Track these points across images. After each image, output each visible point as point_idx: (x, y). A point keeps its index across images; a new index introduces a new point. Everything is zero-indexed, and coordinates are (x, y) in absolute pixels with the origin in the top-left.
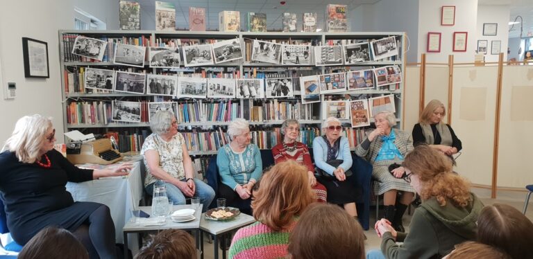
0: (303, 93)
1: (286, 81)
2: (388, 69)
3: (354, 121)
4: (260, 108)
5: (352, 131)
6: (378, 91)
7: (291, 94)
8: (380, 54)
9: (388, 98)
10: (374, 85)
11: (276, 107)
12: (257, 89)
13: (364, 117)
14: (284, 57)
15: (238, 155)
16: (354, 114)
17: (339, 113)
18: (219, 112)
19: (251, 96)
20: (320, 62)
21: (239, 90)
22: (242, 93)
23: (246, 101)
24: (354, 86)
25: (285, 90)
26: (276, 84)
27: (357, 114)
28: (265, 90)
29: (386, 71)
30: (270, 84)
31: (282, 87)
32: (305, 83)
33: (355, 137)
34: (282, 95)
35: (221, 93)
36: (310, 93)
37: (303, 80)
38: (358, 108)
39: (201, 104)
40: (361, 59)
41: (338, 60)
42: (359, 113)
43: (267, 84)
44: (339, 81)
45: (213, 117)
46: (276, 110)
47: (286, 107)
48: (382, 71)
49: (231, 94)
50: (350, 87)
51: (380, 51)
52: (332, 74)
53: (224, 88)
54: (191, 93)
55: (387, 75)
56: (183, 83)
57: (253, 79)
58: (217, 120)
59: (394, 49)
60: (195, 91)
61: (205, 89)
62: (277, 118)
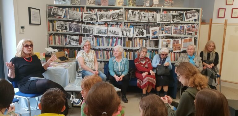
0: (151, 35)
1: (143, 29)
2: (192, 25)
3: (174, 49)
4: (131, 42)
5: (173, 54)
6: (186, 36)
7: (145, 35)
8: (189, 18)
9: (191, 39)
10: (184, 33)
11: (138, 41)
12: (129, 33)
13: (179, 47)
14: (143, 18)
15: (118, 63)
16: (174, 46)
17: (167, 45)
18: (112, 42)
19: (126, 36)
20: (159, 21)
22: (123, 34)
23: (124, 38)
24: (175, 33)
25: (143, 33)
26: (139, 31)
27: (176, 46)
28: (133, 33)
29: (191, 26)
30: (136, 30)
31: (141, 32)
32: (152, 31)
33: (174, 57)
34: (141, 36)
35: (114, 34)
36: (154, 35)
37: (151, 29)
38: (177, 43)
39: (105, 38)
40: (179, 20)
41: (168, 21)
42: (176, 45)
43: (134, 31)
44: (168, 30)
45: (110, 44)
46: (138, 42)
47: (143, 41)
48: (189, 26)
49: (118, 35)
50: (173, 33)
51: (188, 17)
52: (165, 27)
53: (115, 32)
54: (101, 34)
55: (191, 28)
56: (97, 29)
57: (128, 28)
58: (111, 46)
59: (196, 16)
60: (102, 33)
61: (107, 32)
62: (138, 46)
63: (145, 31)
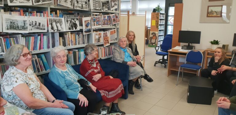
0: (84, 28)
1: (76, 20)
2: (115, 15)
3: (104, 43)
4: (61, 39)
5: (103, 48)
6: (112, 27)
7: (79, 28)
8: (112, 7)
9: (115, 30)
10: (111, 24)
11: (70, 37)
12: (61, 25)
13: (108, 41)
14: (76, 4)
16: (104, 39)
17: (99, 39)
18: (35, 43)
19: (58, 30)
20: (93, 9)
21: (50, 26)
22: (52, 28)
23: (54, 34)
26: (71, 22)
30: (67, 21)
32: (85, 22)
33: (105, 52)
34: (74, 30)
35: (38, 28)
36: (87, 28)
37: (84, 19)
38: (106, 36)
39: (20, 37)
41: (100, 9)
42: (106, 39)
44: (99, 21)
45: (31, 47)
46: (70, 39)
48: (114, 16)
49: (44, 29)
50: (103, 24)
51: (112, 5)
52: (96, 17)
53: (40, 24)
54: (15, 29)
55: (115, 19)
56: (7, 20)
57: (58, 18)
58: (34, 49)
59: (117, 5)
60: (18, 27)
61: (26, 25)
62: (71, 45)
63: (77, 23)
